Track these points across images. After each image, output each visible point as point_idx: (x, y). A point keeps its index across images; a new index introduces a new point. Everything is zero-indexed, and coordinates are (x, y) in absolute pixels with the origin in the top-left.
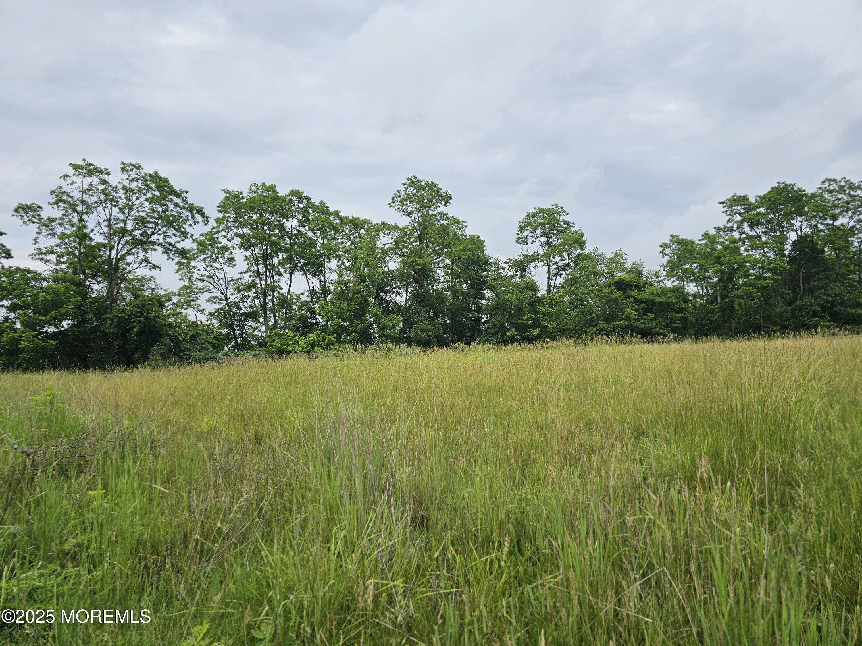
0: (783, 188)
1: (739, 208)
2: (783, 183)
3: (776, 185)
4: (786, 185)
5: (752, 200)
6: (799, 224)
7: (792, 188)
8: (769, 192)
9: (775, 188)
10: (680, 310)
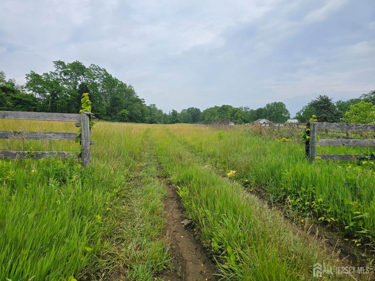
0: (78, 63)
1: (61, 66)
2: (78, 61)
3: (76, 61)
4: (79, 62)
5: (66, 64)
6: (82, 78)
7: (81, 64)
8: (73, 63)
9: (75, 62)
10: (34, 105)
